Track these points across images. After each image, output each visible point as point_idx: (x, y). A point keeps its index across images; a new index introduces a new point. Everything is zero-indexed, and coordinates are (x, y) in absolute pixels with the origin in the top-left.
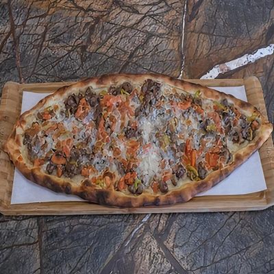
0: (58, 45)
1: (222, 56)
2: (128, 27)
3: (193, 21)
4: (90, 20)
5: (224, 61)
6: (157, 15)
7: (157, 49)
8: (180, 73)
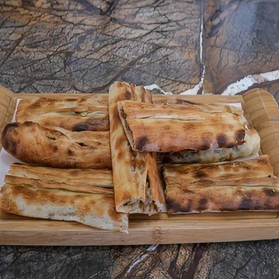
0: (35, 50)
1: (255, 69)
2: (130, 40)
3: (214, 38)
4: (80, 31)
5: (258, 73)
6: (166, 31)
7: (167, 59)
8: (200, 80)
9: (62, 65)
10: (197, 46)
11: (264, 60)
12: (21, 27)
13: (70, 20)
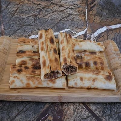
0: (23, 14)
1: (107, 24)
2: (59, 11)
3: (91, 12)
4: (40, 7)
6: (73, 8)
7: (74, 19)
8: (86, 28)
9: (33, 20)
10: (85, 14)
11: (111, 20)
12: (16, 5)
13: (36, 3)
